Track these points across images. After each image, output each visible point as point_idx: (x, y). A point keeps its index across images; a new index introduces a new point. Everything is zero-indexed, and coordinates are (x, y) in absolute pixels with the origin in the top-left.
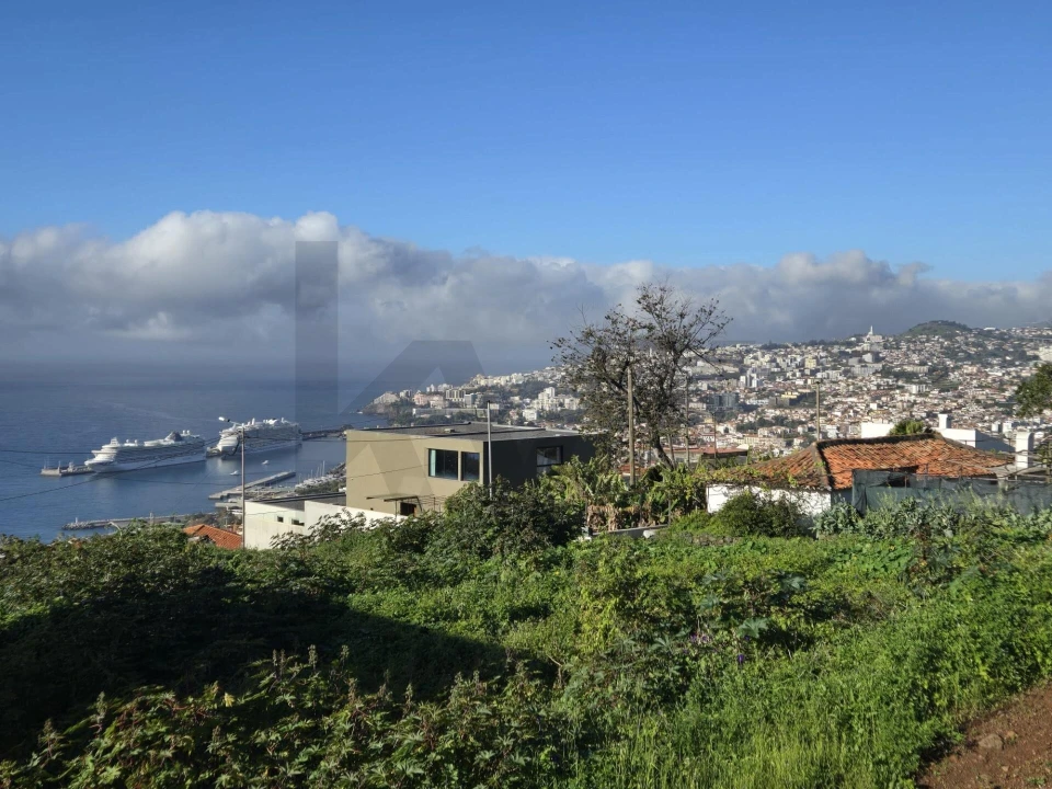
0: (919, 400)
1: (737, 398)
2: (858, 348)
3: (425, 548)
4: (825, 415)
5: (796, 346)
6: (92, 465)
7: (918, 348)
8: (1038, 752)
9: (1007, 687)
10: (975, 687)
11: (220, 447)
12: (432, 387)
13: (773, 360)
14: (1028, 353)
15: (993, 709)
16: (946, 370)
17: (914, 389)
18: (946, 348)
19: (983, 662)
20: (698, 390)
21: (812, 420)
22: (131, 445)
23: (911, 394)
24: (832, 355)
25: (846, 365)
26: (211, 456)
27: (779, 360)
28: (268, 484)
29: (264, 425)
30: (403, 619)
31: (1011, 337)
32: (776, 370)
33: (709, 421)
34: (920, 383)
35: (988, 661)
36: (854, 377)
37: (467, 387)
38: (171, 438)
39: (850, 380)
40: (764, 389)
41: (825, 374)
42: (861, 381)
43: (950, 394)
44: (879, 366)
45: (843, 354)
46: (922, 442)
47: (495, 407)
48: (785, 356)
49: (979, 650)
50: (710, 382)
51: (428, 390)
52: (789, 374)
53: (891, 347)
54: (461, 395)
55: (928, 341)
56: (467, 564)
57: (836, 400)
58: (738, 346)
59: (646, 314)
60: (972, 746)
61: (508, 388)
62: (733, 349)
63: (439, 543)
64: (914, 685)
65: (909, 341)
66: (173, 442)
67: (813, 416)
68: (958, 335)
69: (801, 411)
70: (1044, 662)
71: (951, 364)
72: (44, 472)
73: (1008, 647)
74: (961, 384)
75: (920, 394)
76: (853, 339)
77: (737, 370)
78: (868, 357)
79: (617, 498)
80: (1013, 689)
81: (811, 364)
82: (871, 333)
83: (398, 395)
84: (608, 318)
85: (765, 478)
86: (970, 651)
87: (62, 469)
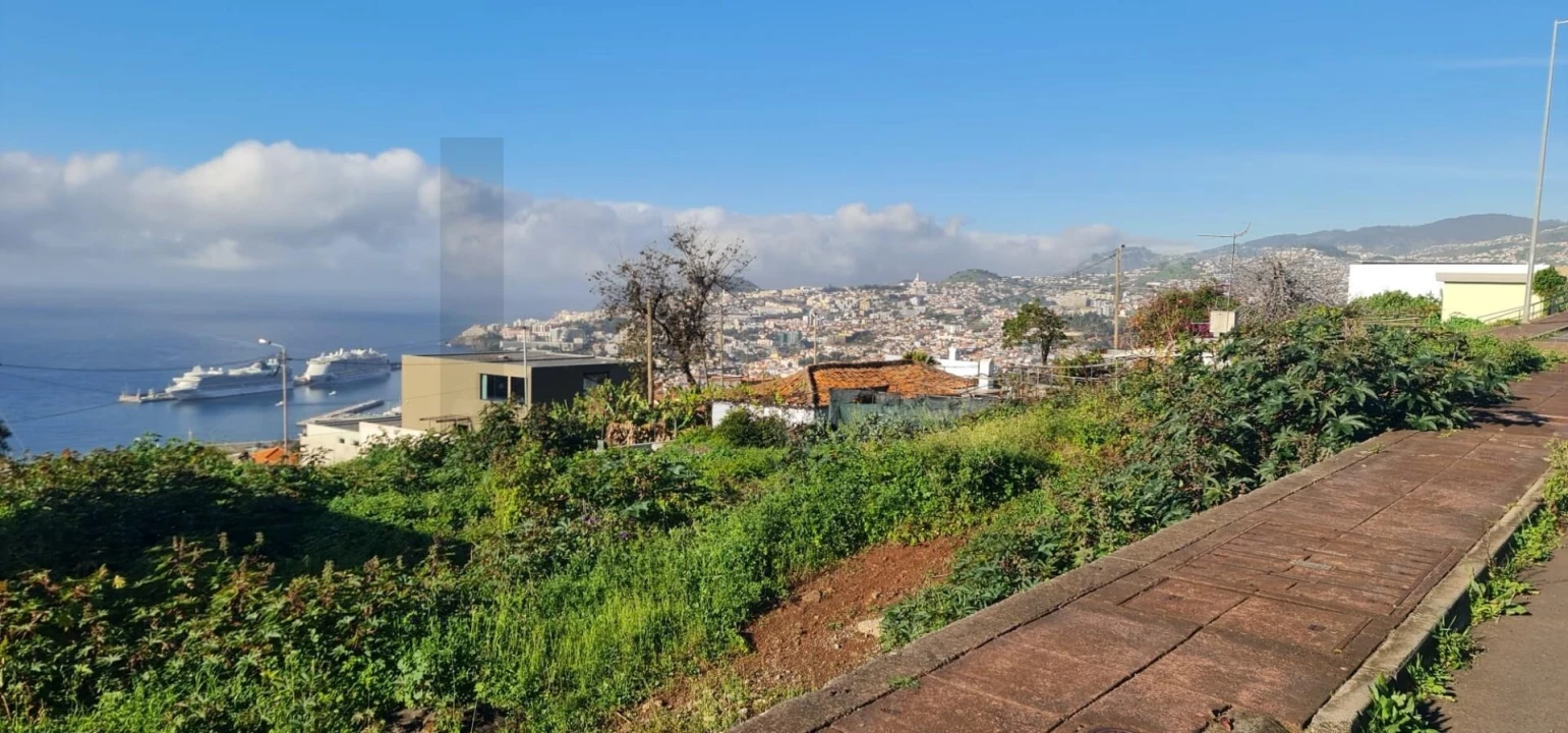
0: (957, 338)
1: (800, 335)
2: (905, 293)
3: (443, 461)
4: (876, 351)
5: (853, 289)
6: (174, 393)
7: (957, 293)
8: (846, 603)
9: (836, 552)
10: (809, 553)
11: (307, 376)
12: (519, 321)
13: (832, 302)
14: (1048, 299)
15: (822, 570)
16: (979, 314)
17: (952, 329)
18: (980, 294)
19: (819, 532)
20: (765, 328)
21: (864, 355)
22: (216, 373)
23: (949, 334)
24: (883, 298)
25: (895, 307)
26: (298, 385)
27: (837, 302)
28: (356, 412)
29: (353, 355)
30: (375, 518)
31: (1033, 285)
32: (835, 311)
33: (775, 356)
34: (957, 324)
35: (823, 531)
36: (902, 319)
37: (553, 322)
38: (258, 367)
39: (898, 321)
40: (824, 328)
41: (877, 315)
42: (908, 321)
43: (982, 334)
44: (923, 309)
45: (893, 297)
46: (902, 367)
47: (579, 341)
48: (843, 298)
49: (816, 523)
50: (776, 321)
51: (515, 324)
52: (846, 315)
53: (934, 293)
54: (547, 329)
55: (965, 287)
56: (465, 472)
57: (886, 338)
58: (802, 288)
59: (677, 250)
60: (796, 601)
61: (591, 324)
62: (797, 291)
63: (455, 456)
64: (756, 551)
65: (949, 287)
66: (259, 371)
67: (865, 352)
68: (989, 282)
69: (855, 348)
70: (870, 531)
71: (983, 308)
72: (122, 398)
73: (840, 519)
74: (991, 325)
75: (957, 334)
76: (902, 284)
77: (800, 310)
78: (914, 301)
79: (635, 416)
80: (842, 554)
81: (865, 306)
82: (917, 279)
83: (486, 329)
84: (642, 253)
85: (758, 397)
86: (809, 524)
87: (142, 396)
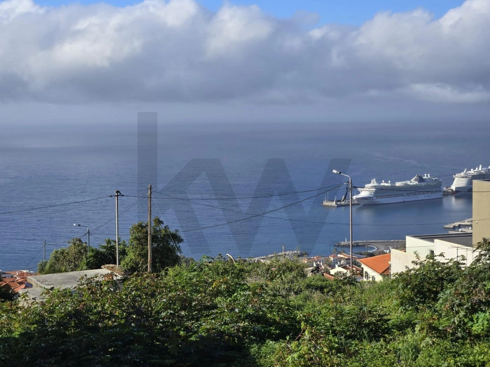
6: (359, 200)
22: (386, 184)
38: (416, 180)
66: (417, 183)
72: (325, 203)
87: (337, 201)
